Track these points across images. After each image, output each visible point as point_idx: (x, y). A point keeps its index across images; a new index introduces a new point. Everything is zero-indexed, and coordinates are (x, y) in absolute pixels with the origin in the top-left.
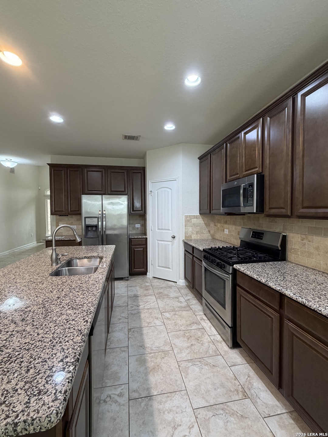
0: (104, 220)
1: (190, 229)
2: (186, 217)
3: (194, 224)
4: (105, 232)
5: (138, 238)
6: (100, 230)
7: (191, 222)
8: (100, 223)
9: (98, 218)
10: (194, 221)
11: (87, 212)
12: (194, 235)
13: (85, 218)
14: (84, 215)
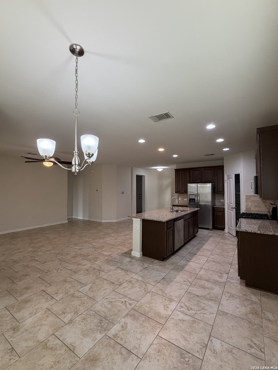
0: (198, 196)
1: (250, 204)
2: (247, 196)
3: (253, 201)
4: (199, 202)
5: (218, 208)
6: (196, 201)
7: (251, 199)
8: (196, 198)
9: (195, 195)
10: (253, 198)
11: (190, 192)
12: (253, 208)
13: (189, 195)
14: (189, 193)
